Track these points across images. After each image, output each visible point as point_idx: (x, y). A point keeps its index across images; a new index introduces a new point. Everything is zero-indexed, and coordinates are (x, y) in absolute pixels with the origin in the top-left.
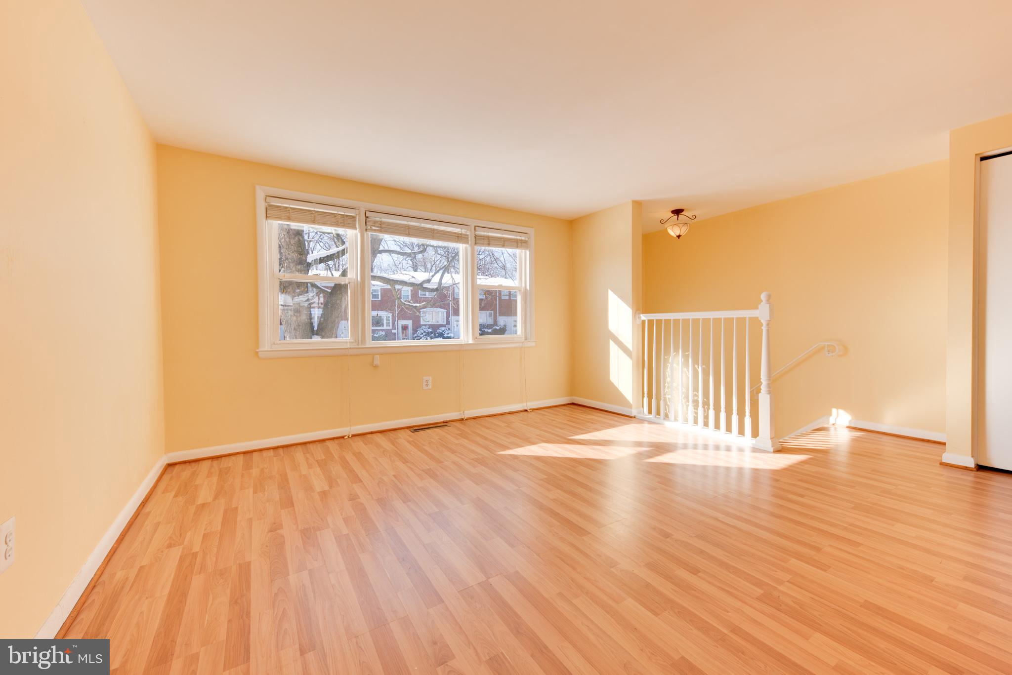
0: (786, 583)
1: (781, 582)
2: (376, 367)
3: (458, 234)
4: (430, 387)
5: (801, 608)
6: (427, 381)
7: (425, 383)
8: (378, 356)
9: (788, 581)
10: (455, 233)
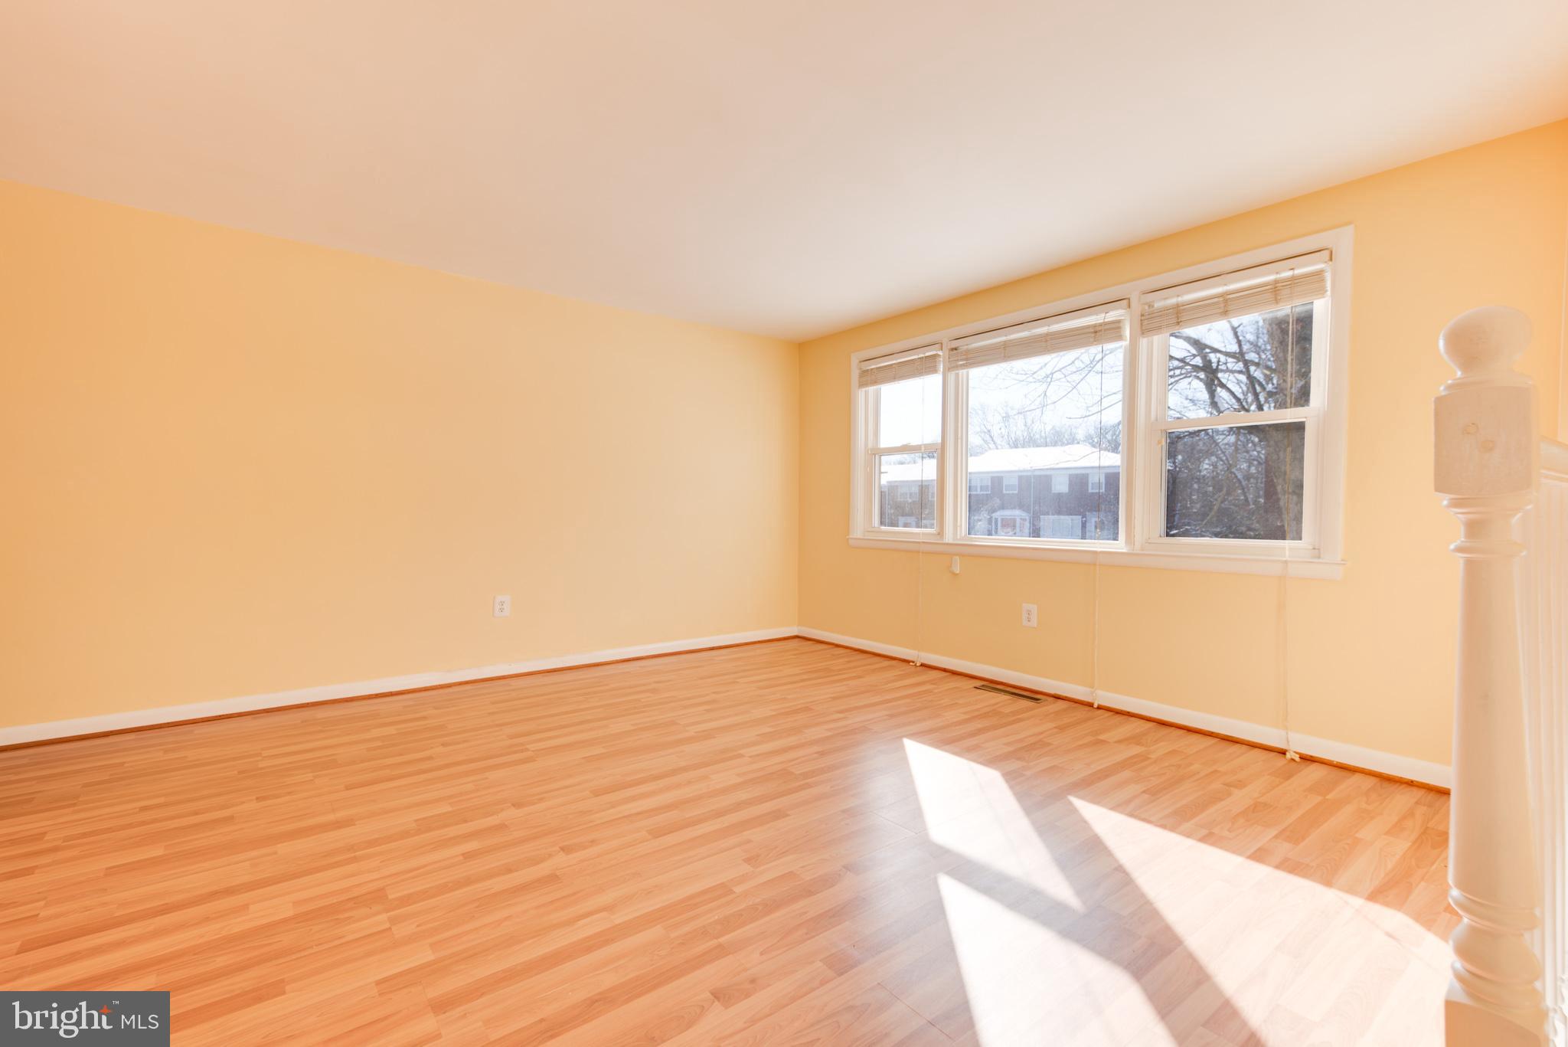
0: (387, 925)
1: (393, 921)
2: (955, 575)
3: (1095, 326)
4: (1034, 622)
5: (337, 919)
6: (1029, 613)
7: (1025, 616)
8: (957, 558)
9: (390, 928)
10: (1088, 327)
